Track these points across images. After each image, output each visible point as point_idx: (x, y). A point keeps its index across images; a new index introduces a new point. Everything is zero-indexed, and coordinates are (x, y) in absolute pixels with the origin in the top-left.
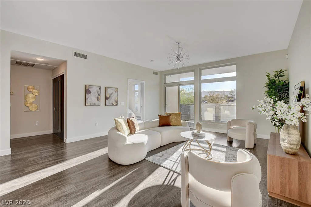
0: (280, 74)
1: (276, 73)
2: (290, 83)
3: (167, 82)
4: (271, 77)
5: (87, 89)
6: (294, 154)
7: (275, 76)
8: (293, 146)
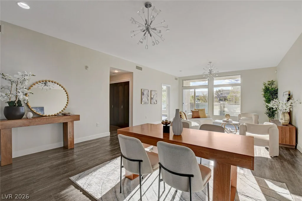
0: (272, 83)
1: (269, 82)
2: (278, 90)
3: (184, 86)
4: (266, 85)
5: (142, 92)
6: (287, 125)
7: (268, 84)
8: (286, 122)
